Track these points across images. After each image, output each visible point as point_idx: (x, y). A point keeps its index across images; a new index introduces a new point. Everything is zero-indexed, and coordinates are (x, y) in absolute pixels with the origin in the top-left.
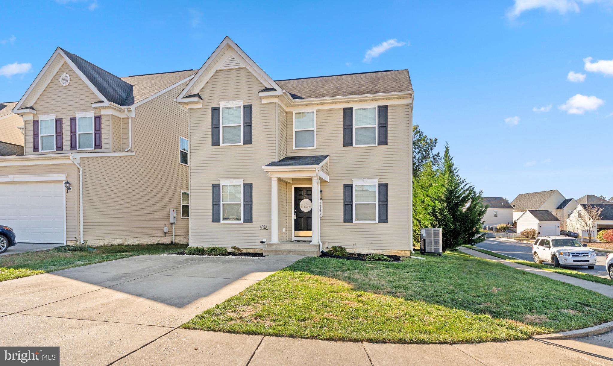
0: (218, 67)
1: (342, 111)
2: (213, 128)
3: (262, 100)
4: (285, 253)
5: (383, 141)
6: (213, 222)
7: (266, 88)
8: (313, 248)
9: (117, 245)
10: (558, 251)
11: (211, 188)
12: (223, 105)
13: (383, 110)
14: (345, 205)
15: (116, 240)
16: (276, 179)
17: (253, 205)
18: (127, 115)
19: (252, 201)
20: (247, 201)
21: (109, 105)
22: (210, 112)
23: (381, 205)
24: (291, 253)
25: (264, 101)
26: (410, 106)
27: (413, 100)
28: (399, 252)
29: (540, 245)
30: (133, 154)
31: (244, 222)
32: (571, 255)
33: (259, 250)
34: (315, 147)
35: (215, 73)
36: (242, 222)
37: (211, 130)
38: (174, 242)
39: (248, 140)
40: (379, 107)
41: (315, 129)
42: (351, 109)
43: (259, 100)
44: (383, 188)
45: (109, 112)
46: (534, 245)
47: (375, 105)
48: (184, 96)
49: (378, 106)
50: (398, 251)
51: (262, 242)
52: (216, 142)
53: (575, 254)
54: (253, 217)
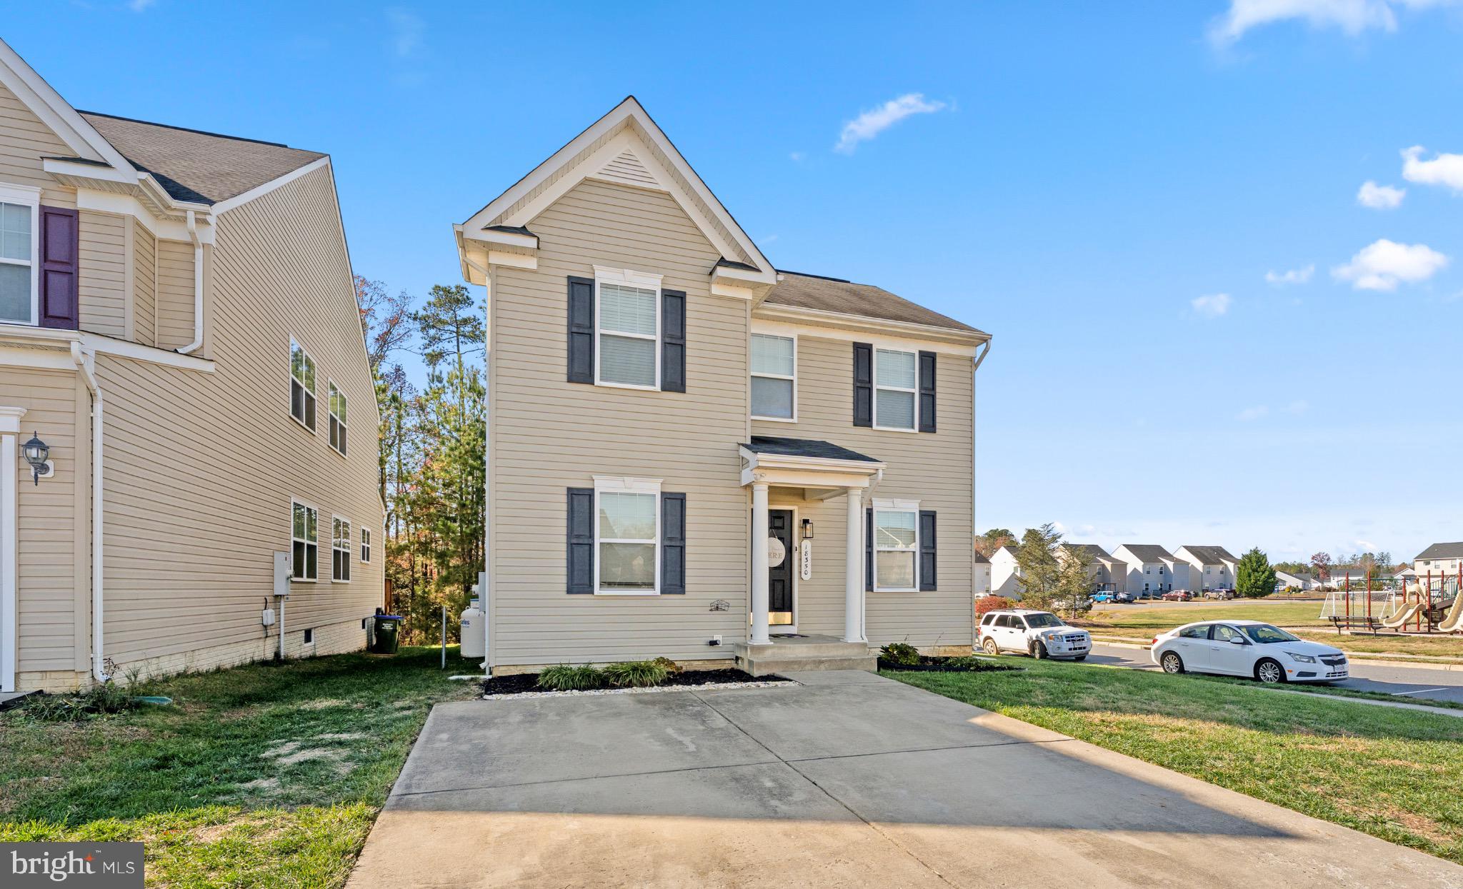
0: (590, 171)
1: (851, 349)
2: (571, 334)
3: (713, 286)
4: (808, 667)
5: (929, 425)
6: (569, 591)
7: (722, 258)
9: (174, 674)
10: (1043, 634)
11: (564, 498)
12: (603, 276)
13: (928, 361)
15: (173, 657)
16: (766, 487)
17: (688, 550)
18: (192, 234)
19: (683, 538)
20: (671, 539)
22: (565, 289)
23: (925, 556)
24: (822, 667)
25: (717, 290)
26: (974, 363)
27: (986, 351)
28: (955, 649)
29: (998, 624)
30: (210, 367)
31: (663, 592)
32: (1065, 640)
33: (700, 663)
34: (795, 420)
35: (581, 184)
36: (659, 594)
37: (564, 338)
38: (282, 654)
39: (675, 381)
40: (923, 355)
41: (795, 378)
42: (868, 348)
43: (705, 286)
44: (928, 519)
45: (124, 206)
47: (915, 347)
48: (489, 224)
49: (920, 352)
50: (953, 648)
51: (713, 643)
52: (581, 371)
53: (1069, 637)
54: (688, 580)
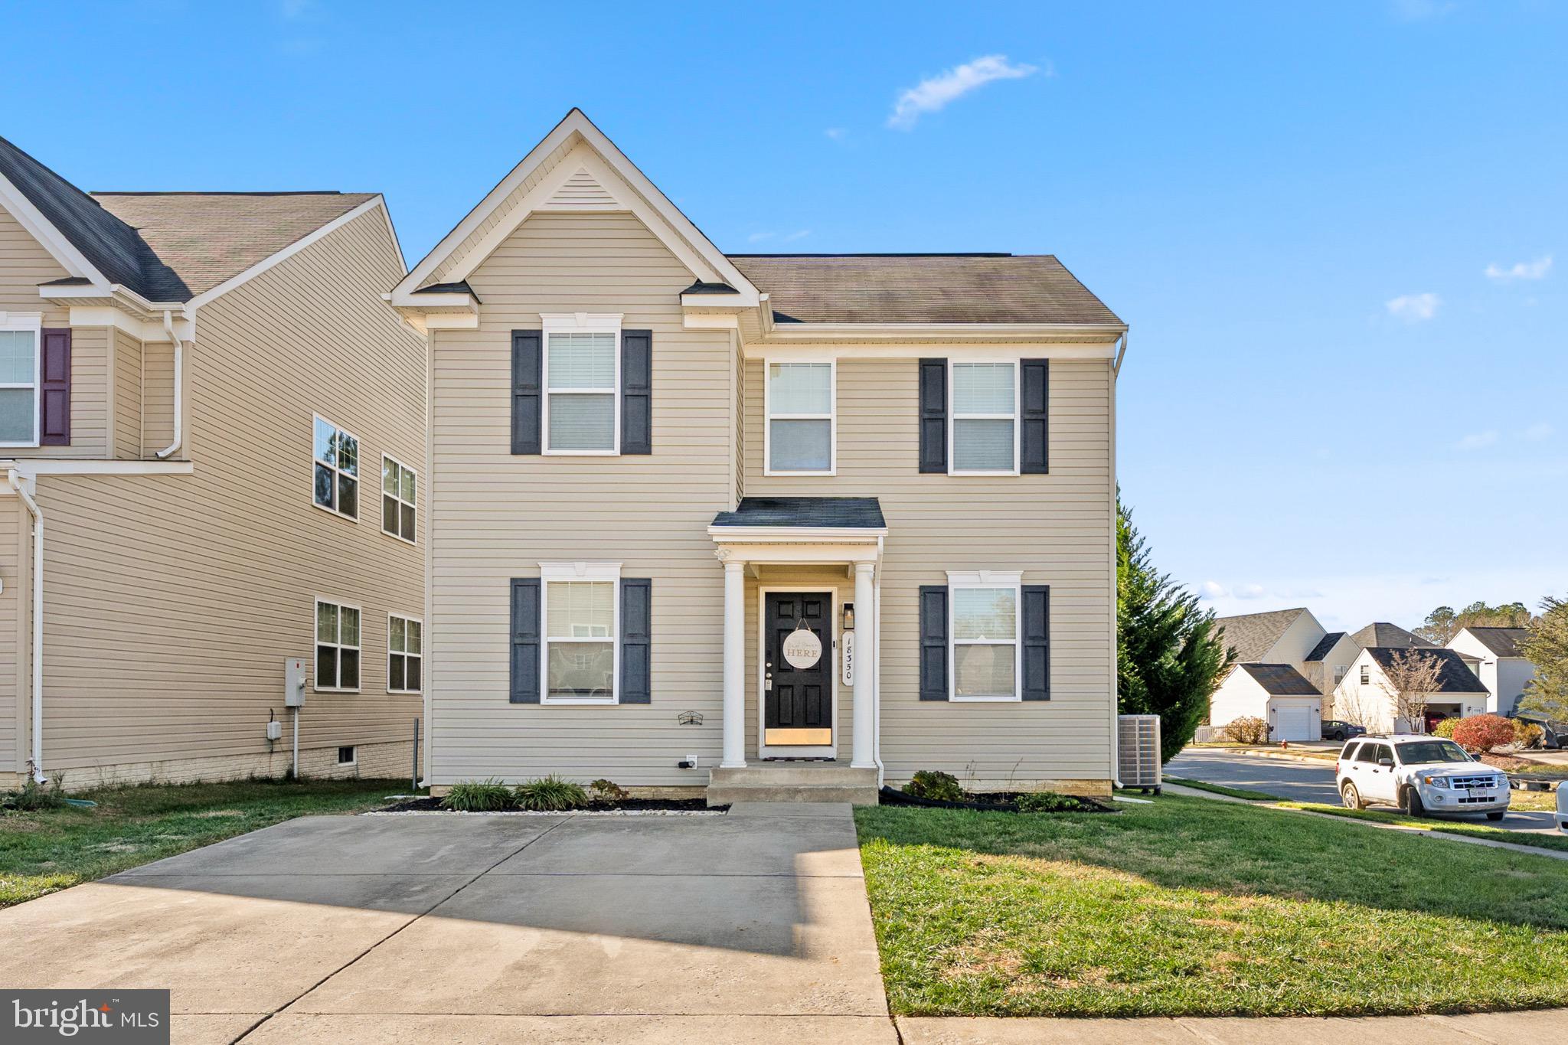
0: (540, 200)
1: (916, 369)
2: (515, 398)
3: (686, 317)
4: (779, 797)
5: (1036, 462)
6: (513, 700)
7: (698, 280)
8: (860, 778)
9: (137, 784)
10: (1418, 775)
11: (507, 591)
12: (551, 325)
13: (1036, 373)
14: (924, 649)
15: (134, 766)
16: (740, 568)
17: (654, 648)
18: (169, 334)
19: (648, 635)
20: (632, 636)
21: (111, 295)
22: (508, 346)
23: (1030, 651)
24: (799, 798)
25: (690, 322)
26: (1112, 367)
27: (1123, 349)
28: (1083, 785)
29: (1360, 758)
30: (188, 468)
31: (622, 701)
32: (1452, 784)
33: (671, 790)
34: (833, 472)
35: (527, 220)
36: (617, 703)
37: (508, 402)
38: (295, 771)
39: (638, 441)
40: (1026, 364)
41: (833, 416)
42: (942, 364)
43: (677, 318)
44: (1037, 599)
45: (109, 318)
46: (1340, 761)
47: (1014, 355)
48: (420, 286)
49: (1022, 360)
50: (1079, 783)
51: (684, 765)
52: (525, 441)
53: (1460, 781)
54: (654, 686)
